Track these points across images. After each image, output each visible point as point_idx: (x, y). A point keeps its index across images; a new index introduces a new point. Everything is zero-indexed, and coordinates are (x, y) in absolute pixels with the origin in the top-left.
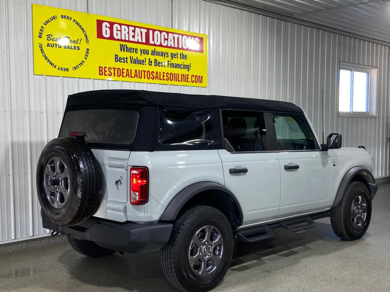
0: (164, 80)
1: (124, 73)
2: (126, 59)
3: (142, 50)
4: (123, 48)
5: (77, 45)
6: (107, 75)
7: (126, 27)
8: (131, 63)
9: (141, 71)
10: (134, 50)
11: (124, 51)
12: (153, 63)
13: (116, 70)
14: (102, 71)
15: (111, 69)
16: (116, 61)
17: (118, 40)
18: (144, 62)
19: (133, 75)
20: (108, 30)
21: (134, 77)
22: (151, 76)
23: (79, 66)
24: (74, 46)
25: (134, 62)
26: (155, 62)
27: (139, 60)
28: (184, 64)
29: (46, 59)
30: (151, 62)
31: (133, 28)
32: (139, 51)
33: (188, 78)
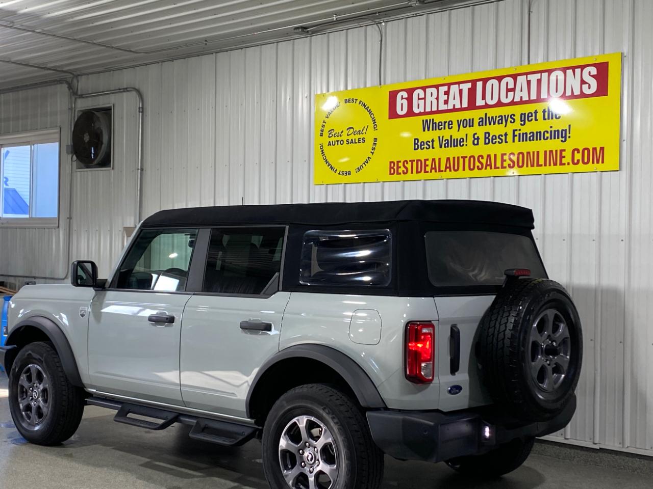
0: (503, 167)
1: (428, 165)
2: (431, 143)
3: (461, 120)
4: (426, 126)
5: (361, 136)
6: (400, 174)
7: (434, 90)
8: (441, 147)
9: (458, 158)
10: (447, 124)
11: (428, 130)
12: (482, 141)
13: (415, 163)
14: (394, 168)
15: (407, 163)
16: (415, 149)
17: (420, 114)
18: (463, 141)
19: (443, 168)
20: (405, 102)
21: (444, 170)
22: (477, 164)
23: (364, 165)
24: (359, 139)
25: (445, 144)
26: (486, 138)
27: (454, 140)
28: (553, 129)
29: (327, 163)
30: (478, 138)
31: (446, 88)
32: (455, 125)
33: (564, 157)
